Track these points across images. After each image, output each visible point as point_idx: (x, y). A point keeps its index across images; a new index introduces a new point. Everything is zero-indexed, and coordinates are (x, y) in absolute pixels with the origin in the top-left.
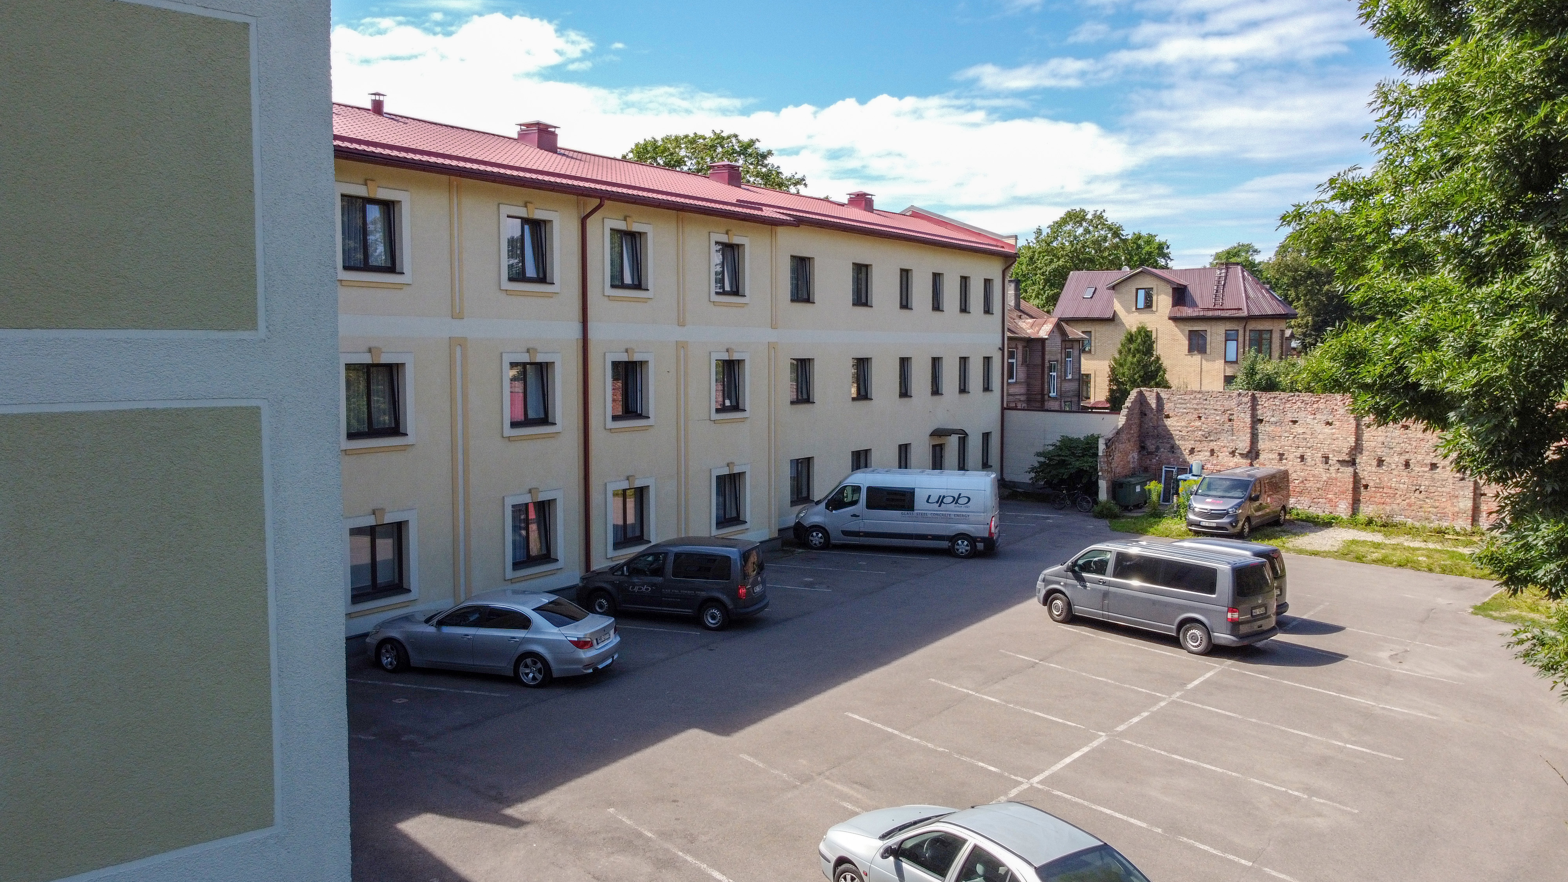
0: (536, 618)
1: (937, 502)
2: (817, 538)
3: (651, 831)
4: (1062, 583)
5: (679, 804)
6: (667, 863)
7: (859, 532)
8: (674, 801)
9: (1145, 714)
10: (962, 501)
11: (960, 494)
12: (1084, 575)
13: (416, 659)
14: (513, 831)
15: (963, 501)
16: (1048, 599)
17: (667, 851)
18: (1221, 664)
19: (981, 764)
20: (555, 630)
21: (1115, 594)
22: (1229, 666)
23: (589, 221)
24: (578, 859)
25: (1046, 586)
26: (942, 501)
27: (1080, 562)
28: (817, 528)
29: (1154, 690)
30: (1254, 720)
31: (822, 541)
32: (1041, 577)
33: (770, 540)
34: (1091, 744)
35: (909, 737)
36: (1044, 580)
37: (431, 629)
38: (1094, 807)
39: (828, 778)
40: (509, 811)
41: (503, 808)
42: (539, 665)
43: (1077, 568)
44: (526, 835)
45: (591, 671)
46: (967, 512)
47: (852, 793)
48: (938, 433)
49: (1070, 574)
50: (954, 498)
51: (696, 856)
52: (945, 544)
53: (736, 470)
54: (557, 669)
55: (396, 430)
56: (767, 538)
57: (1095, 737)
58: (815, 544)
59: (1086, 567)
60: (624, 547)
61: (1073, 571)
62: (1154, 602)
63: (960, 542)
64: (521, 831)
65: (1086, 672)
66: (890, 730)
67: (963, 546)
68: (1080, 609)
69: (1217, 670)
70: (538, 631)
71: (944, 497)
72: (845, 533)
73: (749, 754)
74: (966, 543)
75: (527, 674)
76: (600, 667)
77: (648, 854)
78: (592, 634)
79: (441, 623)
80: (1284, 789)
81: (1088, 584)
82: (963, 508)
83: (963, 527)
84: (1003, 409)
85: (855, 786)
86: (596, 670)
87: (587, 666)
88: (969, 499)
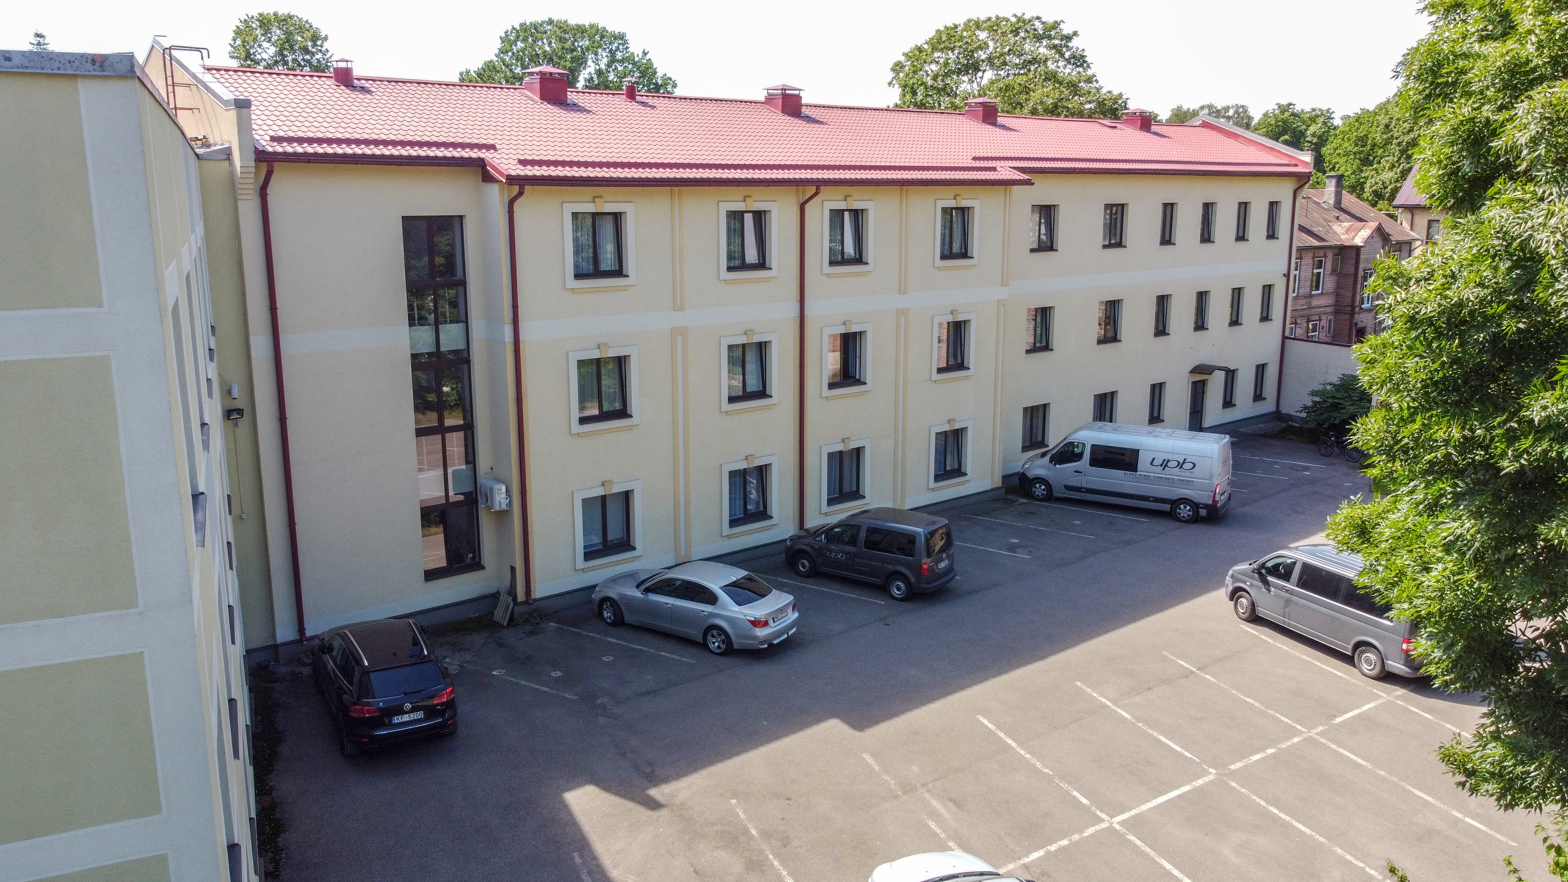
0: (723, 596)
1: (1161, 465)
2: (1040, 490)
3: (756, 828)
4: (1248, 583)
5: (790, 802)
6: (756, 865)
7: (1081, 488)
8: (788, 799)
9: (1270, 751)
10: (1185, 466)
11: (1185, 459)
12: (1269, 578)
13: (628, 618)
14: (649, 813)
15: (1187, 466)
16: (1235, 594)
17: (761, 852)
18: (1388, 694)
19: (1075, 793)
20: (736, 608)
21: (1297, 603)
22: (1398, 697)
23: (808, 207)
24: (689, 849)
25: (1233, 582)
26: (1166, 465)
27: (1269, 564)
28: (1040, 480)
29: (1298, 721)
30: (1382, 773)
31: (1045, 493)
32: (1231, 572)
33: (993, 490)
34: (1194, 783)
35: (1022, 752)
36: (1232, 576)
37: (638, 594)
38: (1157, 859)
39: (929, 791)
40: (654, 792)
41: (648, 788)
42: (723, 637)
43: (1263, 571)
44: (657, 819)
45: (766, 646)
46: (1192, 478)
47: (943, 811)
48: (1203, 369)
49: (1256, 575)
50: (1179, 463)
51: (783, 862)
52: (1167, 507)
53: (957, 426)
54: (737, 643)
55: (623, 413)
56: (989, 488)
57: (1206, 773)
58: (1038, 496)
59: (1275, 571)
60: (840, 503)
61: (1260, 574)
62: (1333, 619)
63: (1182, 506)
64: (655, 814)
65: (1237, 690)
66: (1009, 741)
67: (1185, 511)
68: (1262, 611)
69: (1381, 701)
70: (725, 607)
71: (1168, 461)
72: (1068, 488)
73: (872, 755)
74: (1188, 508)
75: (714, 643)
76: (775, 642)
77: (745, 854)
78: (769, 614)
79: (648, 590)
80: (1362, 865)
81: (1272, 589)
82: (1187, 473)
83: (1186, 492)
84: (1284, 338)
85: (950, 804)
86: (771, 645)
87: (762, 643)
88: (1194, 465)
